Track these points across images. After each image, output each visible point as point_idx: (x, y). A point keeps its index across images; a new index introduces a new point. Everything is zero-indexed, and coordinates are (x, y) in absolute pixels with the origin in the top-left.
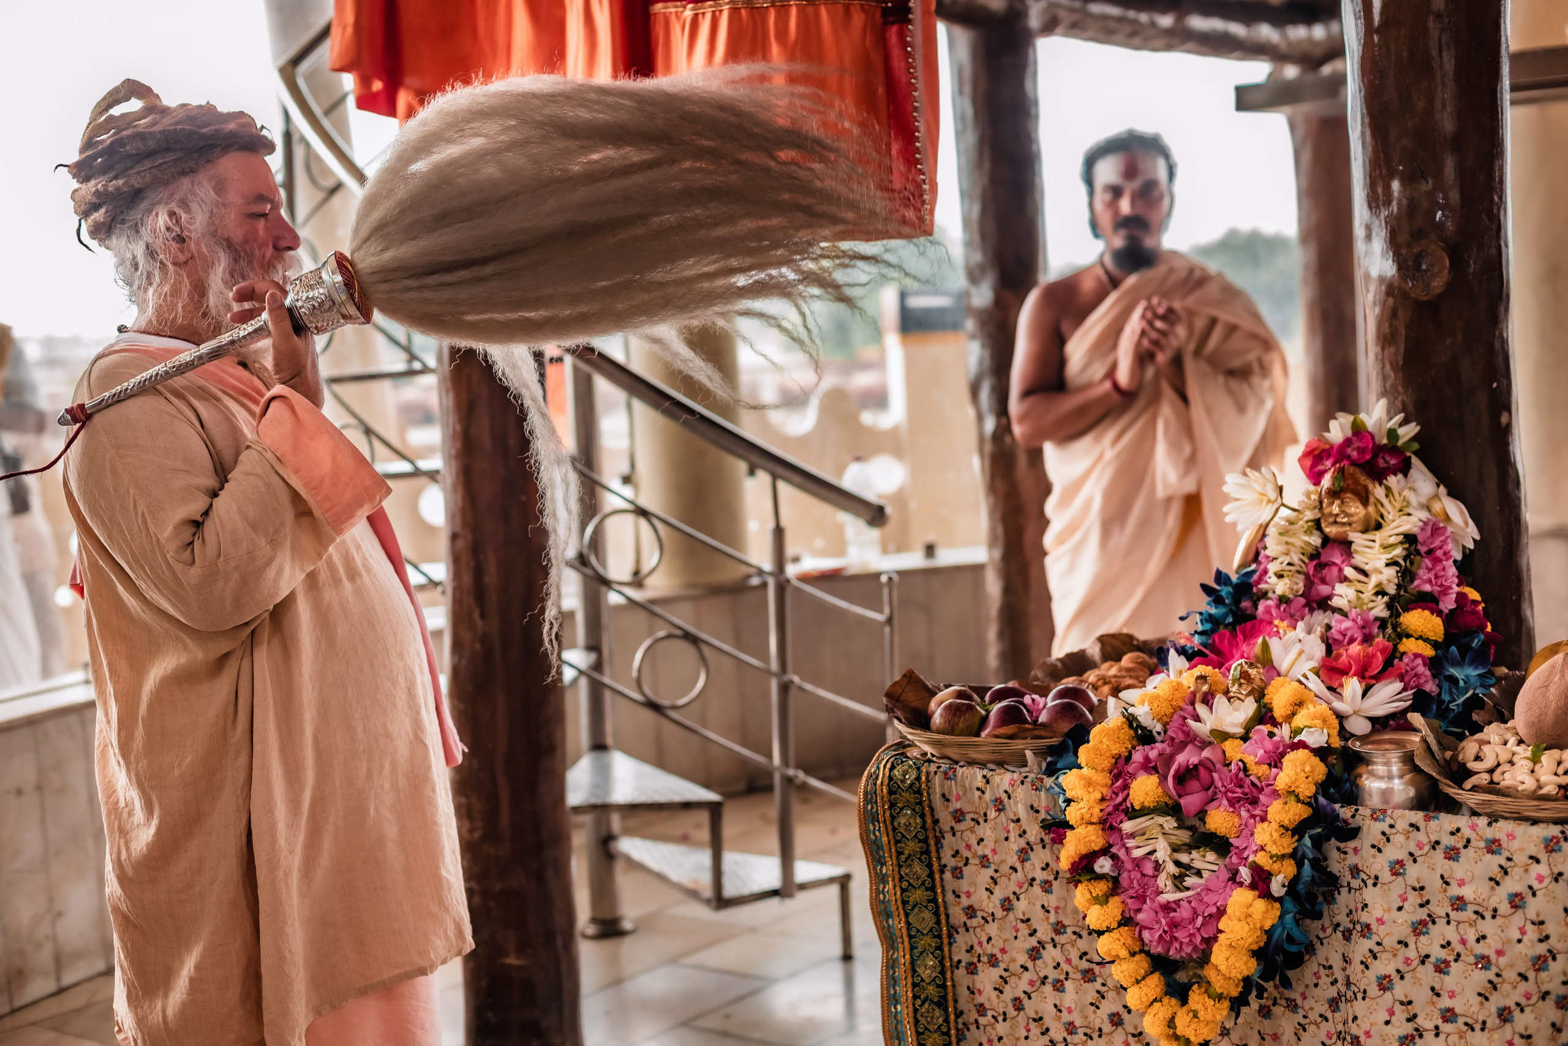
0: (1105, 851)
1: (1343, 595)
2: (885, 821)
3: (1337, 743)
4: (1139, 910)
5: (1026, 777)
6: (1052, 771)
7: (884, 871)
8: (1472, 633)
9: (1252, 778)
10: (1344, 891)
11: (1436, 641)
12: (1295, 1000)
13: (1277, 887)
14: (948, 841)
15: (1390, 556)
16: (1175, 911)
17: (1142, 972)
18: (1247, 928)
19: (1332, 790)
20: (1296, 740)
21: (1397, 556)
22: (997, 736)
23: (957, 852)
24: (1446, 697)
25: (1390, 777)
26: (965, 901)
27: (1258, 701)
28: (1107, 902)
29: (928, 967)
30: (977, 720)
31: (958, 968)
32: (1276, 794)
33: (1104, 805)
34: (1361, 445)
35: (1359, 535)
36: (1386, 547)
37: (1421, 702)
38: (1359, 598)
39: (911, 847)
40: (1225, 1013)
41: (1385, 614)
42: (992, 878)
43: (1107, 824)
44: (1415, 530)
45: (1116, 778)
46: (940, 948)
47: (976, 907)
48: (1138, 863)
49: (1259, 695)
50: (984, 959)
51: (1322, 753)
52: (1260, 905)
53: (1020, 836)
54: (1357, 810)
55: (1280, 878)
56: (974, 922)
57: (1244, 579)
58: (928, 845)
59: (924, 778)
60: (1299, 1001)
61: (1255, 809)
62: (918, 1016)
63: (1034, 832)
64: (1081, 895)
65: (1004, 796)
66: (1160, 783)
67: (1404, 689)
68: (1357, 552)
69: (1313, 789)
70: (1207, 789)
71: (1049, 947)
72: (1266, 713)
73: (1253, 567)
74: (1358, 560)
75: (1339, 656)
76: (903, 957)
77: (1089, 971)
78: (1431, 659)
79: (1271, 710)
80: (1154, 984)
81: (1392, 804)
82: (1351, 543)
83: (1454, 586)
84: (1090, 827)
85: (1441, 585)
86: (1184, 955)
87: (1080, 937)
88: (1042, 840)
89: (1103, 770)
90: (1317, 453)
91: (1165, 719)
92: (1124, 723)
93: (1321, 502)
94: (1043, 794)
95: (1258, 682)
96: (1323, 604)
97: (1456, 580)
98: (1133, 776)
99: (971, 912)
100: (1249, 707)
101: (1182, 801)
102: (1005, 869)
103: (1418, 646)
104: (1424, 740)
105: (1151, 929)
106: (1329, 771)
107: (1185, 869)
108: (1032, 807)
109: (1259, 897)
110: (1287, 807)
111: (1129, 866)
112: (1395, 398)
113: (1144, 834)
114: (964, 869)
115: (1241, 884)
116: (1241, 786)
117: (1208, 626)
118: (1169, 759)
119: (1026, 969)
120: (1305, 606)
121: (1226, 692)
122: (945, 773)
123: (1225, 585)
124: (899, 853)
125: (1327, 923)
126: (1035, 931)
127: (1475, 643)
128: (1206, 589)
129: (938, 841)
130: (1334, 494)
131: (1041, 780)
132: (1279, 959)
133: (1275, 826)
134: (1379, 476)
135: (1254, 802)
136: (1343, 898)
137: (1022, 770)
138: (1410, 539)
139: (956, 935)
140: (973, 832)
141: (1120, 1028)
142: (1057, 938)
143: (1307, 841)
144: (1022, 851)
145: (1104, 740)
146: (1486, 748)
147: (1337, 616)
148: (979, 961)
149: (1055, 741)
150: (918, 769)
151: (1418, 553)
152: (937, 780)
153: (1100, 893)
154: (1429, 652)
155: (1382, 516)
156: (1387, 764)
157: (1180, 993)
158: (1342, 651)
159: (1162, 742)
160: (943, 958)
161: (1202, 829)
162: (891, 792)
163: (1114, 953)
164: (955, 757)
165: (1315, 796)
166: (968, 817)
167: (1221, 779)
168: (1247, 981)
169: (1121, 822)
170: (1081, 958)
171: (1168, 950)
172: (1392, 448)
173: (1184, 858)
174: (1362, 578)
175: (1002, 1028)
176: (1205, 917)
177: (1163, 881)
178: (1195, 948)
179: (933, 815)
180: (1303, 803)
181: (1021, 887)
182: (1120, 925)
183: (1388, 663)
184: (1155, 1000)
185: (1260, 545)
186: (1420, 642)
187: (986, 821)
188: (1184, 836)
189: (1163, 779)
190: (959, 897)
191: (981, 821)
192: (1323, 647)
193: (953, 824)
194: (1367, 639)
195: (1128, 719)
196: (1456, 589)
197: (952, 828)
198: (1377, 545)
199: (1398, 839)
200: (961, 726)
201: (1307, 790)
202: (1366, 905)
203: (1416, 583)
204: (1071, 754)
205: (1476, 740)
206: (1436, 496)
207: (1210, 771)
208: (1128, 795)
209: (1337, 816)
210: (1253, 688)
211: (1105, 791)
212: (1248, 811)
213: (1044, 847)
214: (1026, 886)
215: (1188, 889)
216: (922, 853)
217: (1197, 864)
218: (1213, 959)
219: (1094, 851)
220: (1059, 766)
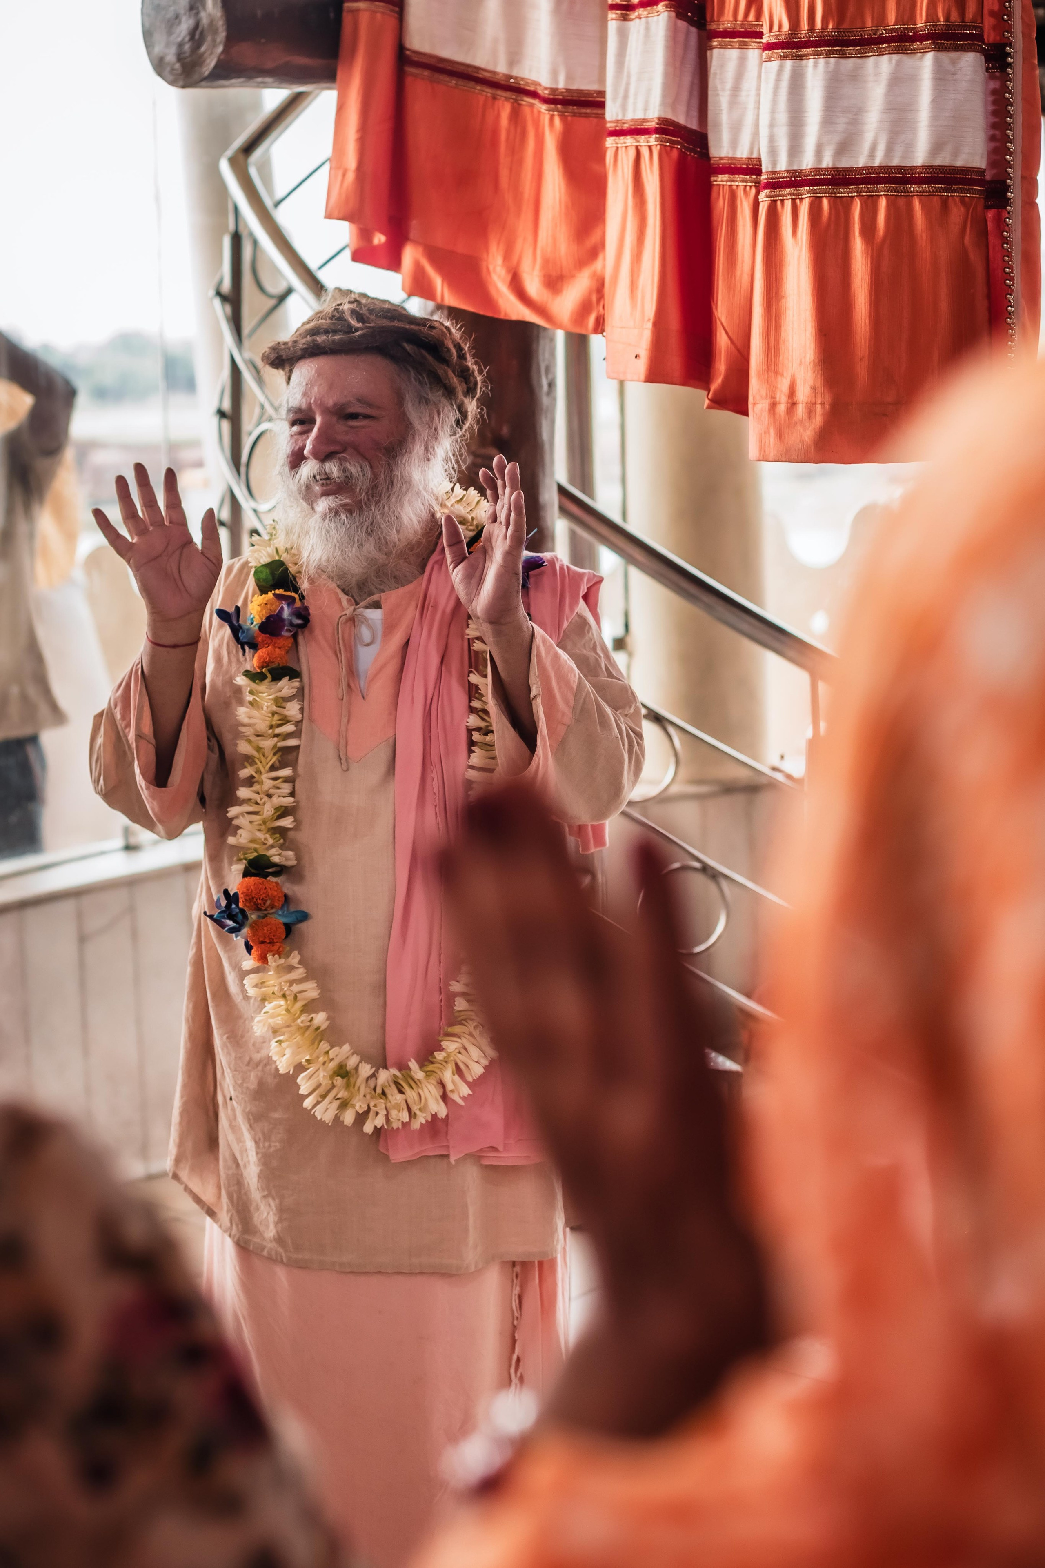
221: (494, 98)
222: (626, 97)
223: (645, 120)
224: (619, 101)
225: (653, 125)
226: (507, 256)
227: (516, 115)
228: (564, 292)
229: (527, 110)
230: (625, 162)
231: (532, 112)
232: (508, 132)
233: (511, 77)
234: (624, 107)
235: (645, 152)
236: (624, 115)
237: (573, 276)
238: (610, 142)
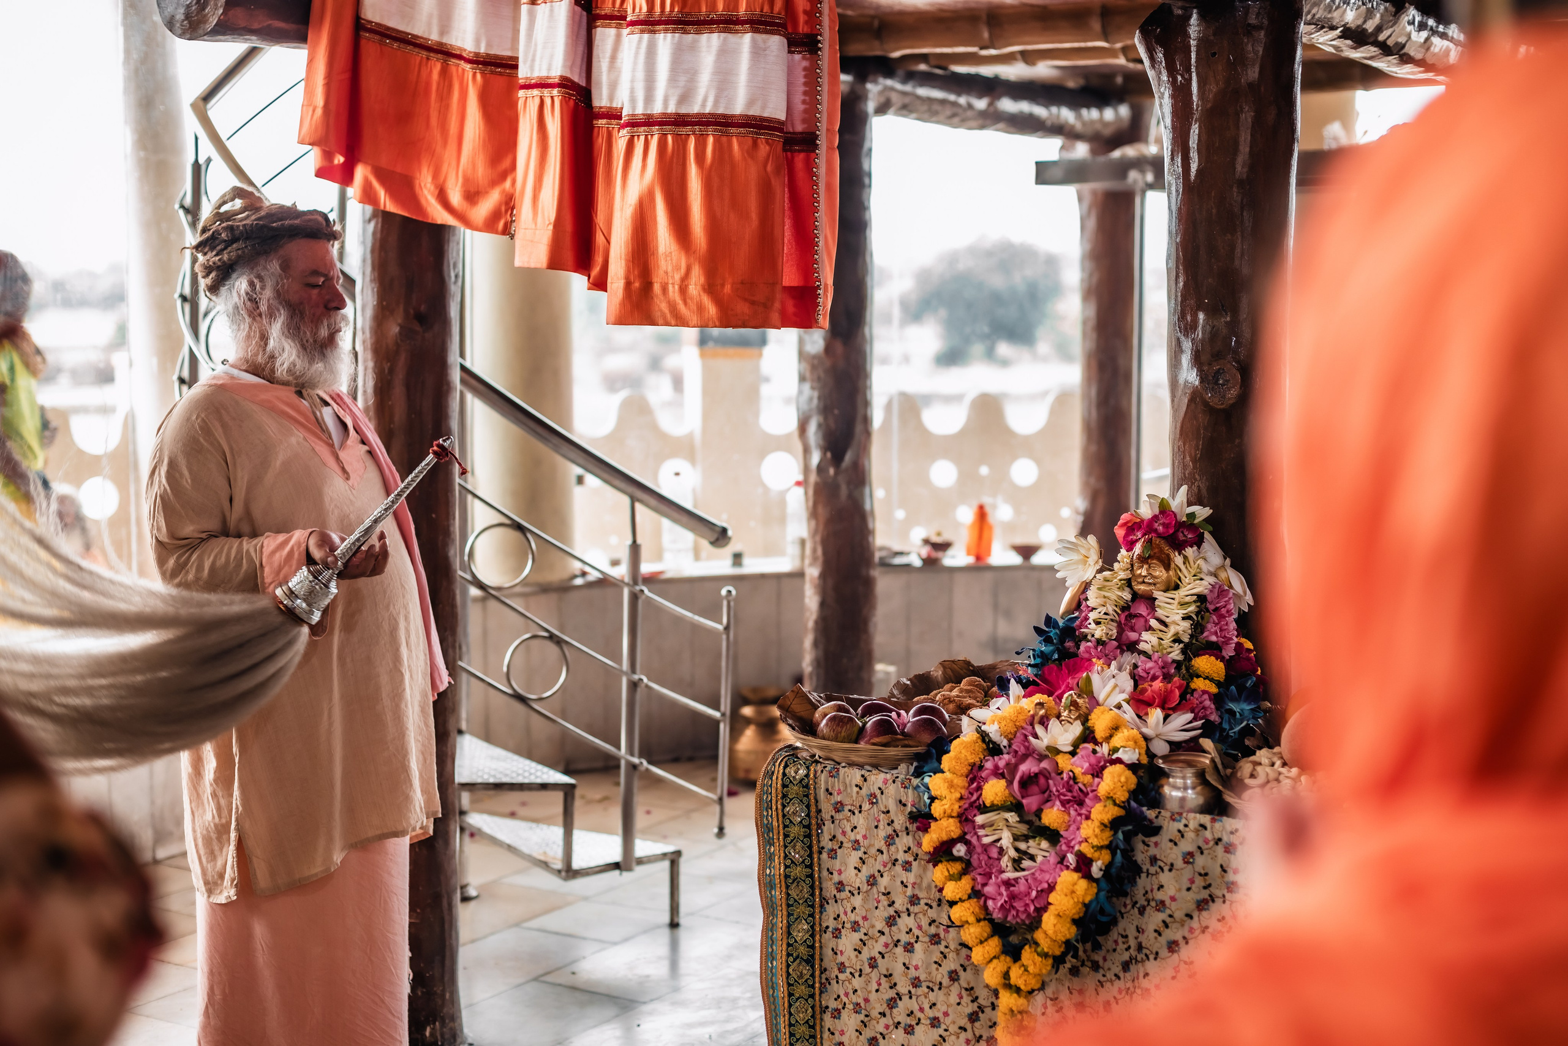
0: (962, 839)
1: (1148, 640)
2: (777, 809)
3: (1145, 760)
4: (984, 885)
5: (897, 777)
6: (919, 773)
7: (772, 849)
8: (1247, 676)
9: (1080, 785)
10: (1143, 875)
11: (1219, 681)
12: (1098, 962)
13: (1096, 870)
14: (828, 829)
15: (1185, 612)
16: (1014, 886)
17: (985, 935)
18: (1071, 902)
19: (1141, 797)
20: (1114, 757)
21: (1191, 612)
22: (874, 744)
23: (834, 837)
24: (1226, 726)
25: (1185, 788)
26: (836, 878)
27: (1083, 724)
28: (960, 879)
29: (801, 930)
30: (856, 730)
31: (825, 932)
32: (1097, 799)
33: (962, 803)
34: (1166, 522)
35: (1162, 593)
36: (1183, 604)
37: (1209, 729)
38: (1160, 644)
39: (795, 830)
40: (1049, 968)
41: (1180, 658)
42: (861, 859)
43: (964, 818)
44: (1206, 592)
45: (972, 781)
46: (812, 915)
47: (845, 882)
48: (986, 848)
49: (1085, 719)
50: (848, 925)
51: (1133, 767)
52: (1083, 884)
53: (889, 824)
54: (1160, 813)
55: (1099, 863)
56: (843, 895)
57: (1068, 623)
58: (811, 830)
59: (812, 776)
60: (1101, 963)
61: (1081, 809)
62: (791, 970)
63: (901, 822)
64: (939, 873)
65: (878, 792)
66: (1007, 787)
67: (1195, 719)
68: (1159, 606)
69: (1127, 795)
70: (1044, 792)
71: (904, 916)
72: (1089, 734)
73: (1076, 614)
74: (1160, 613)
75: (1144, 690)
76: (781, 922)
77: (937, 935)
78: (1215, 695)
79: (1093, 732)
80: (994, 945)
81: (1186, 809)
82: (1156, 599)
83: (1234, 638)
84: (951, 820)
85: (1225, 637)
86: (1019, 920)
87: (931, 907)
88: (907, 828)
89: (962, 775)
90: (1130, 525)
91: (1010, 736)
92: (978, 738)
93: (1132, 565)
94: (910, 791)
95: (1084, 710)
96: (1132, 647)
97: (1236, 633)
98: (986, 780)
99: (840, 886)
100: (1077, 729)
101: (1024, 801)
102: (873, 851)
103: (1205, 685)
104: (1213, 760)
105: (994, 899)
106: (1139, 781)
107: (1024, 854)
108: (900, 801)
109: (1083, 877)
110: (1107, 809)
111: (979, 850)
112: (1193, 483)
113: (992, 825)
114: (838, 851)
115: (1068, 868)
116: (1070, 791)
117: (1038, 661)
118: (1012, 768)
119: (883, 933)
120: (1117, 648)
121: (1058, 716)
122: (830, 772)
123: (1054, 628)
124: (786, 836)
125: (1128, 902)
126: (893, 902)
127: (1249, 684)
128: (1037, 629)
129: (819, 827)
130: (1143, 560)
131: (910, 780)
132: (1093, 926)
133: (1097, 823)
134: (1180, 547)
135: (1081, 803)
136: (1143, 882)
137: (893, 772)
138: (1201, 598)
139: (826, 906)
140: (848, 821)
141: (956, 984)
142: (912, 909)
143: (1120, 836)
144: (889, 836)
145: (963, 751)
146: (1259, 768)
147: (1142, 658)
148: (843, 927)
149: (920, 749)
150: (808, 768)
151: (1207, 610)
152: (823, 777)
153: (956, 872)
154: (1214, 689)
155: (1180, 579)
156: (1184, 778)
157: (1013, 952)
158: (1146, 685)
159: (1008, 753)
160: (814, 924)
161: (1037, 823)
162: (784, 786)
163: (964, 919)
164: (837, 759)
165: (1128, 801)
166: (847, 808)
167: (1055, 785)
168: (1067, 943)
169: (975, 816)
170: (930, 924)
171: (1006, 917)
172: (1190, 524)
173: (1022, 846)
174: (1163, 628)
175: (857, 982)
176: (1038, 891)
177: (1005, 862)
178: (1029, 915)
179: (817, 806)
180: (1119, 806)
181: (885, 866)
182: (970, 897)
183: (1183, 697)
184: (995, 957)
185: (1082, 597)
186: (1207, 682)
187: (860, 812)
188: (1023, 829)
189: (1010, 783)
190: (832, 874)
191: (856, 812)
192: (1132, 682)
193: (833, 813)
194: (1167, 677)
195: (982, 735)
196: (1236, 640)
197: (832, 817)
198: (1176, 602)
199: (1190, 835)
200: (843, 734)
201: (1122, 796)
202: (1162, 886)
203: (1205, 634)
204: (934, 760)
205: (1251, 762)
206: (1223, 567)
207: (1047, 778)
208: (981, 794)
209: (1145, 818)
210: (1080, 714)
211: (963, 792)
212: (1076, 810)
213: (908, 834)
214: (889, 865)
215: (1023, 870)
216: (805, 837)
217: (1032, 851)
218: (1043, 925)
219: (953, 839)
220: (925, 769)
221: (428, 59)
222: (533, 60)
223: (548, 78)
224: (529, 63)
225: (557, 81)
226: (435, 176)
227: (445, 72)
228: (480, 204)
229: (453, 69)
230: (532, 108)
231: (457, 70)
232: (438, 84)
233: (441, 44)
234: (532, 68)
235: (548, 101)
236: (532, 74)
237: (487, 192)
238: (521, 93)
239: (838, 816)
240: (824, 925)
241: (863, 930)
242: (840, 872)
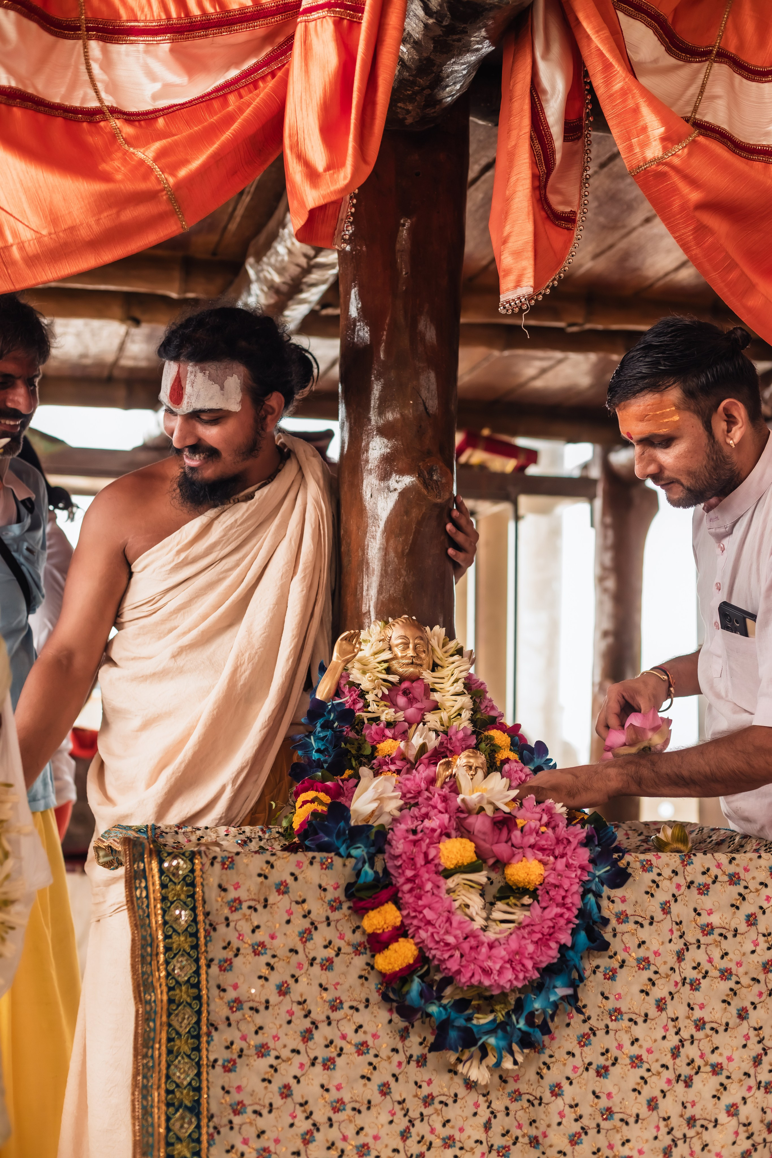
2: (156, 914)
5: (315, 857)
14: (221, 932)
15: (455, 689)
23: (228, 943)
26: (231, 994)
31: (213, 1067)
36: (455, 681)
39: (181, 941)
42: (267, 964)
47: (243, 998)
50: (249, 1052)
53: (305, 916)
56: (240, 1015)
58: (198, 939)
59: (200, 870)
63: (320, 911)
65: (290, 879)
71: (323, 1025)
87: (358, 1010)
88: (328, 918)
94: (332, 872)
99: (237, 1004)
102: (283, 952)
108: (320, 886)
114: (235, 960)
119: (298, 1052)
122: (222, 863)
124: (168, 950)
126: (310, 1012)
129: (209, 933)
137: (308, 852)
142: (332, 1015)
144: (305, 931)
148: (241, 1056)
152: (213, 871)
160: (200, 1059)
162: (163, 886)
166: (247, 905)
179: (206, 907)
181: (301, 969)
187: (265, 906)
191: (260, 907)
193: (228, 914)
197: (226, 919)
213: (329, 925)
214: (306, 966)
216: (191, 947)
239: (233, 917)
240: (212, 1058)
241: (273, 1053)
242: (235, 987)
